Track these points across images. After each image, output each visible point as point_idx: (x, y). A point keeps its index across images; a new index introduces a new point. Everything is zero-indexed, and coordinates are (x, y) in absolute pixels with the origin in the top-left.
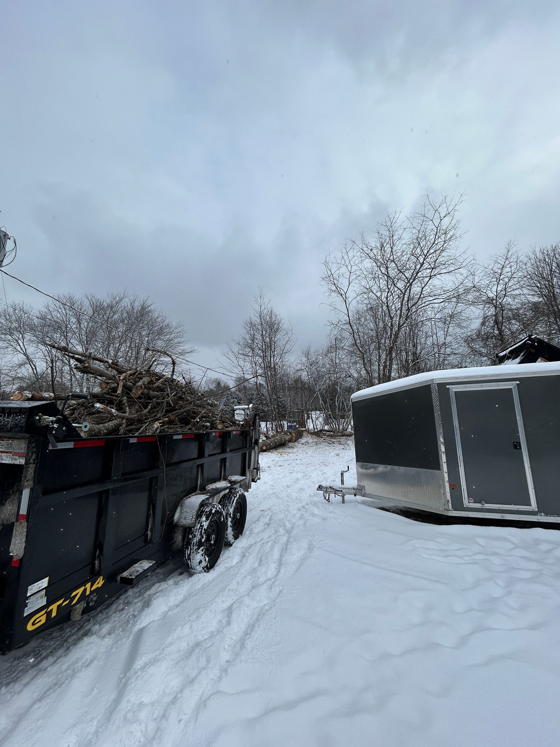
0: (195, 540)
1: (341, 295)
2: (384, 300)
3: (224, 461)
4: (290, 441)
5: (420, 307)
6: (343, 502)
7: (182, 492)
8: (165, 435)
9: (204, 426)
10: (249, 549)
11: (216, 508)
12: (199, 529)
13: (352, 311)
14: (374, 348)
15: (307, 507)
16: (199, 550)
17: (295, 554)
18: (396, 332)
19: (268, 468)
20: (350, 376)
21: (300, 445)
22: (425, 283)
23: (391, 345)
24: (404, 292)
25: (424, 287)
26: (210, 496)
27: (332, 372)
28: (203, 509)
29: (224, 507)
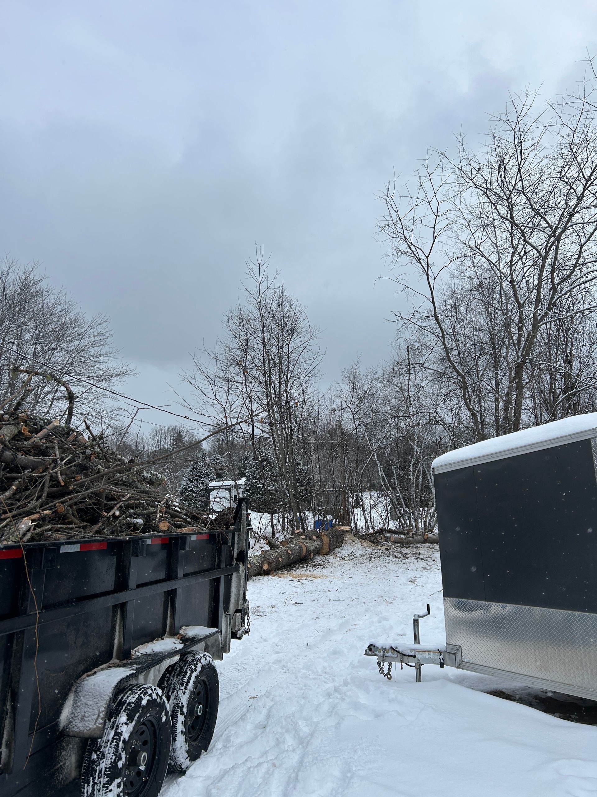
0: (104, 763)
1: (419, 260)
2: (506, 270)
3: (171, 596)
4: (318, 552)
5: (578, 282)
6: (419, 678)
7: (79, 662)
8: (40, 544)
9: (129, 525)
10: (219, 781)
11: (151, 695)
12: (112, 742)
13: (442, 291)
14: (486, 366)
15: (344, 689)
16: (110, 785)
17: (314, 791)
18: (529, 334)
19: (270, 609)
20: (437, 422)
21: (337, 562)
22: (587, 236)
23: (519, 361)
24: (543, 255)
25: (585, 244)
26: (136, 670)
27: (401, 413)
28: (122, 698)
29: (170, 693)
